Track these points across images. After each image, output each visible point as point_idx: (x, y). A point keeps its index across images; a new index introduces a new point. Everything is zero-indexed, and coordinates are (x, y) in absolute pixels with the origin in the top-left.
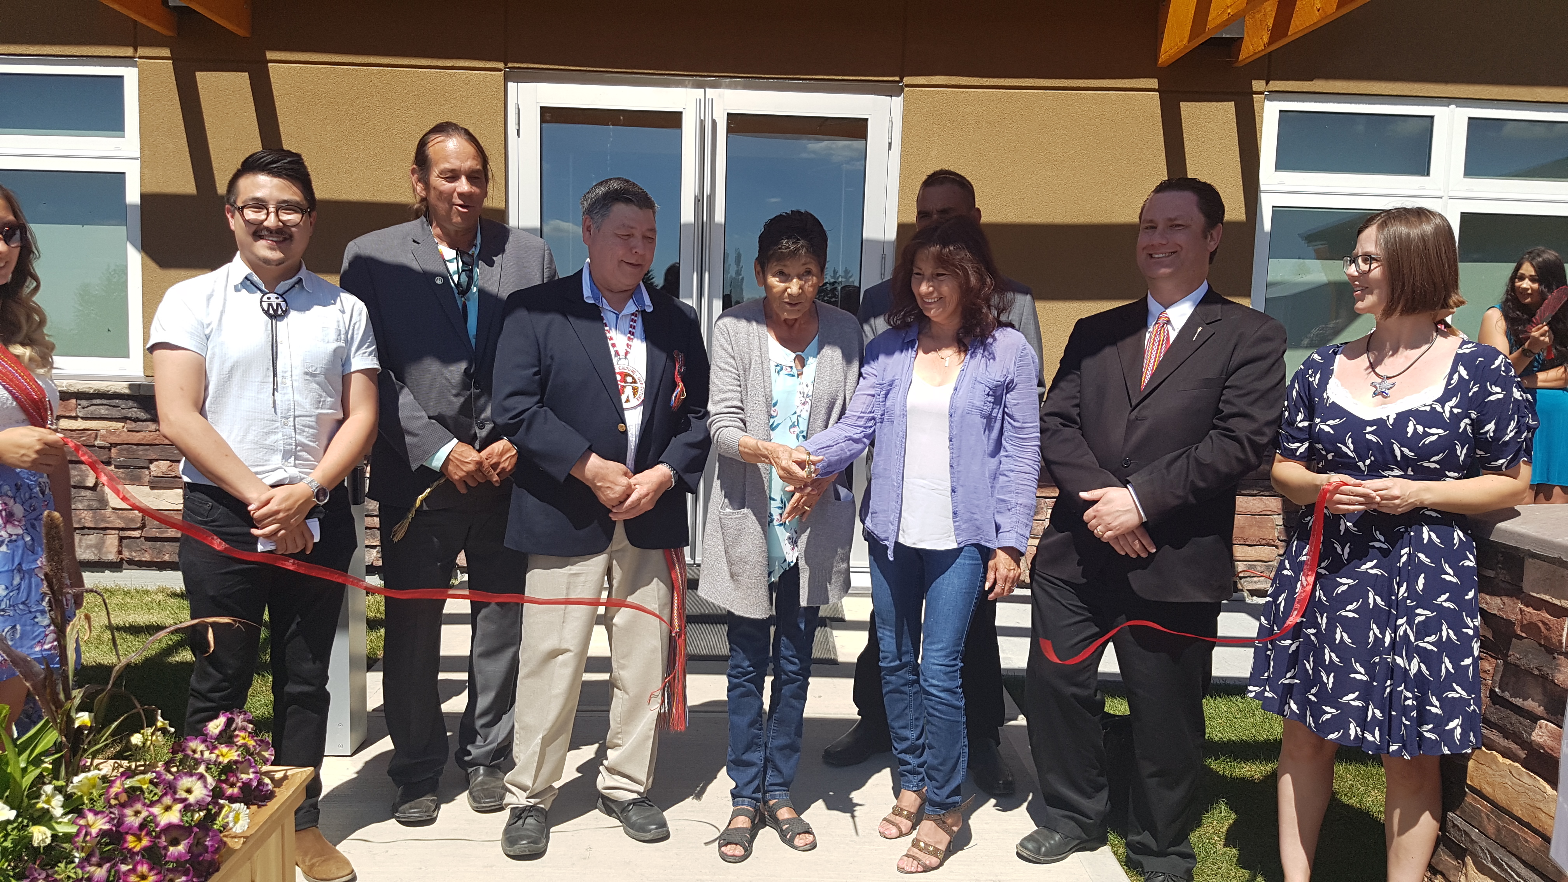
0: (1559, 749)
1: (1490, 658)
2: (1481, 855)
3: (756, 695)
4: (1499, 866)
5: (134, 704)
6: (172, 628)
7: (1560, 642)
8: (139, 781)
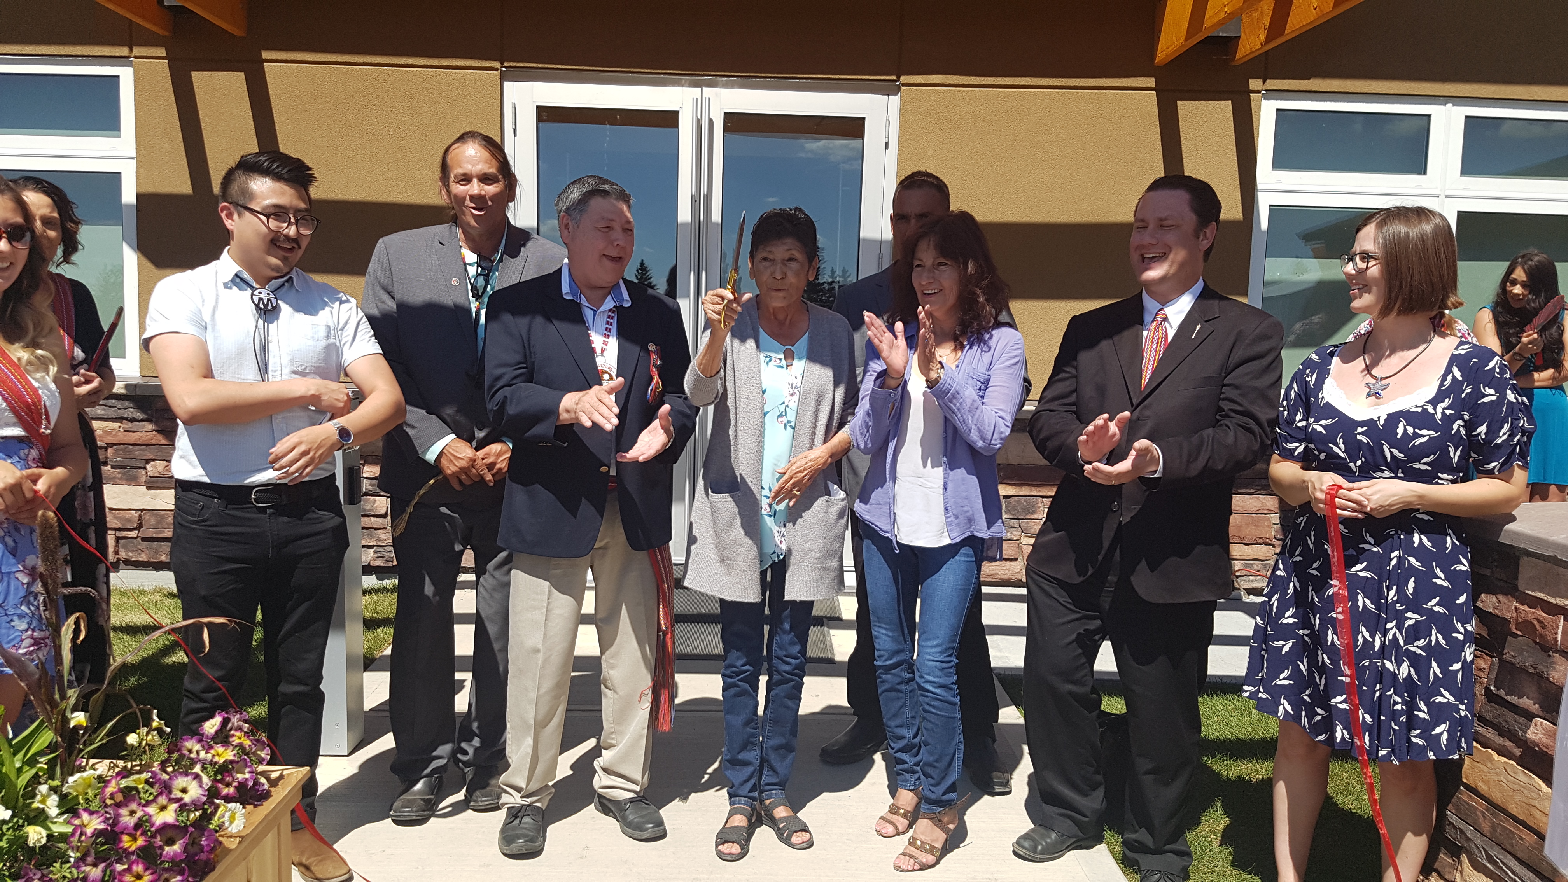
0: (1554, 747)
1: (1485, 656)
2: (1476, 852)
3: (750, 695)
4: (1494, 863)
5: (129, 702)
6: (167, 628)
7: (1555, 639)
8: (134, 781)
